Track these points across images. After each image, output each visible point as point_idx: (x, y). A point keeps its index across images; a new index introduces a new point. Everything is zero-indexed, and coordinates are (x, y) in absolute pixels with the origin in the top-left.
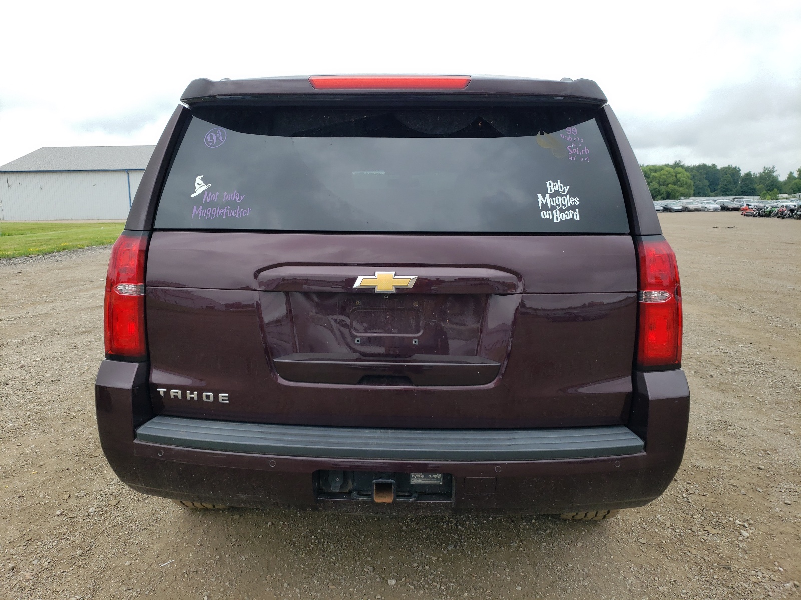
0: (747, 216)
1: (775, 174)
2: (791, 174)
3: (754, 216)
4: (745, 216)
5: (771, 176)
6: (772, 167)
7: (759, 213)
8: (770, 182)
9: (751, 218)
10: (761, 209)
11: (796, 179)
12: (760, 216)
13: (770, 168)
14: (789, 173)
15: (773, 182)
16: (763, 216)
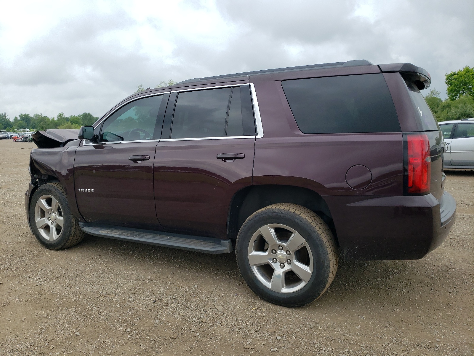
0: (17, 141)
1: (7, 118)
2: (16, 117)
3: (23, 142)
4: (15, 141)
5: (4, 118)
6: (4, 113)
7: (25, 140)
8: (5, 122)
9: (21, 143)
10: (26, 138)
11: (19, 120)
12: (26, 141)
13: (3, 114)
14: (14, 117)
15: (6, 122)
16: (27, 141)
